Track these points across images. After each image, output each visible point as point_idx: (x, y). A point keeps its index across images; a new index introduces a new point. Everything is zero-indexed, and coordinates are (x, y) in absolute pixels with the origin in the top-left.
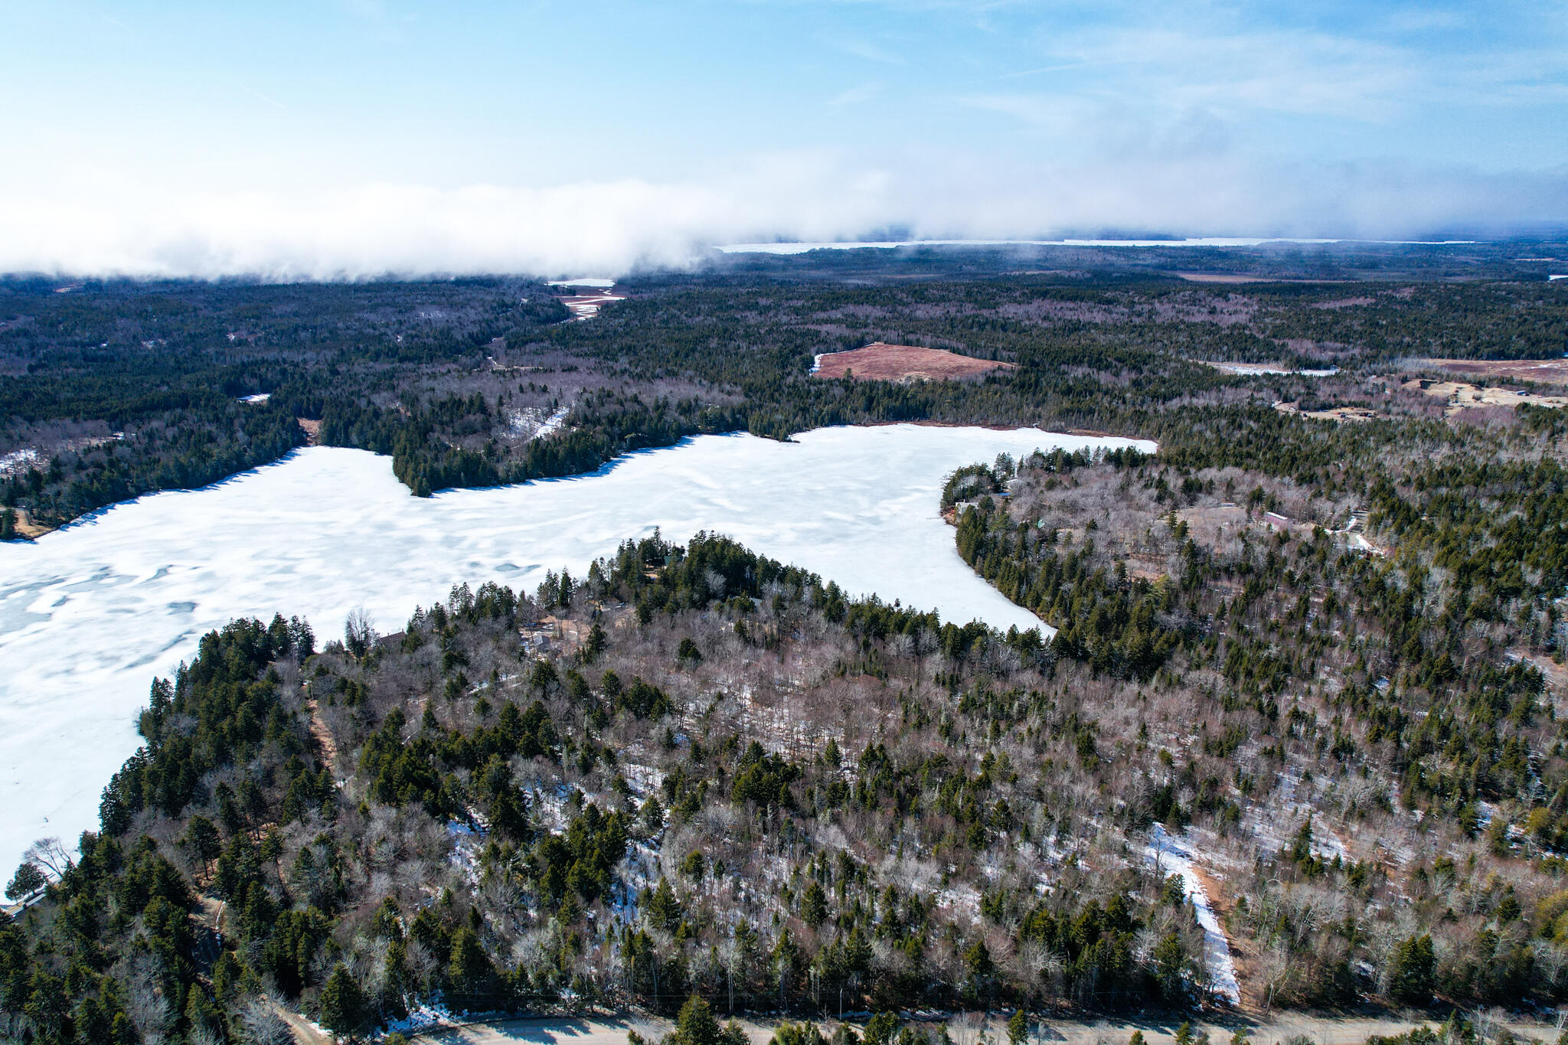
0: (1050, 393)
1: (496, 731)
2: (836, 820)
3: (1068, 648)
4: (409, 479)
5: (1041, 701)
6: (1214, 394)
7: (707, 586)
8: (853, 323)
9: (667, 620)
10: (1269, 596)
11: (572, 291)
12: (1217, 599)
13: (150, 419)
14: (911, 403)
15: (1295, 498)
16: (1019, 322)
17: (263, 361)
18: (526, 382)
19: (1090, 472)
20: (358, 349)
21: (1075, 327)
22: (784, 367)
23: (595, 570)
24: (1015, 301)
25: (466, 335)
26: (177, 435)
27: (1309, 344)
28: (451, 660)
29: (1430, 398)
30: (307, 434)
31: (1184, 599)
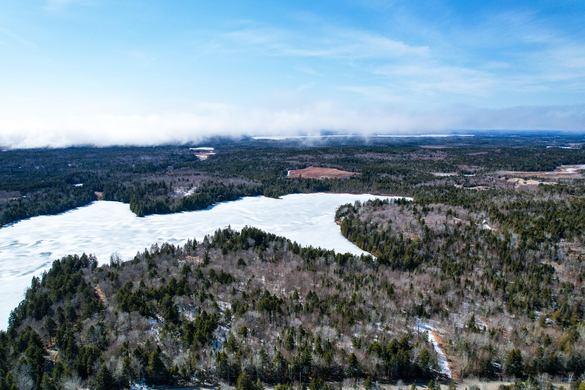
0: (374, 182)
1: (168, 287)
2: (297, 317)
3: (383, 261)
4: (136, 210)
5: (373, 278)
6: (433, 182)
7: (248, 244)
8: (302, 160)
9: (233, 253)
10: (455, 244)
11: (198, 152)
12: (437, 245)
13: (37, 191)
14: (323, 186)
15: (463, 213)
16: (362, 160)
17: (81, 173)
18: (181, 178)
19: (389, 206)
20: (118, 169)
21: (382, 162)
22: (276, 174)
23: (206, 239)
24: (360, 153)
25: (158, 165)
26: (47, 196)
27: (466, 166)
28: (151, 266)
29: (509, 182)
30: (97, 196)
31: (425, 246)
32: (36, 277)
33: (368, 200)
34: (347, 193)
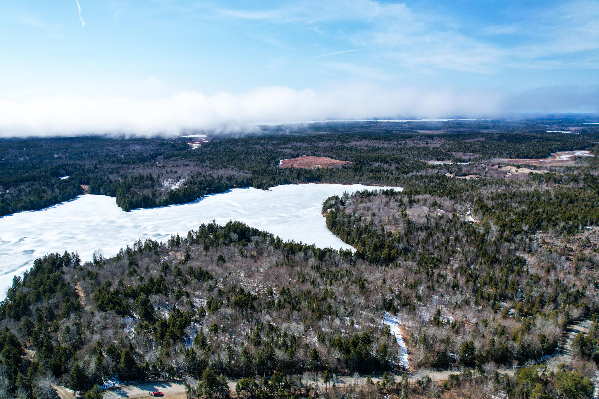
0: (365, 171)
1: (145, 286)
2: (268, 313)
3: (360, 255)
4: (122, 205)
5: (348, 273)
6: (425, 171)
7: (231, 239)
8: (295, 148)
9: (214, 249)
10: (435, 237)
11: (190, 139)
12: (417, 238)
13: (20, 185)
14: (314, 176)
15: (448, 204)
16: (357, 148)
17: (68, 164)
18: (169, 170)
19: (376, 198)
20: (106, 160)
21: (377, 149)
22: (268, 164)
23: (190, 234)
24: (356, 140)
25: (148, 155)
26: (31, 190)
27: (461, 154)
28: (131, 264)
29: (501, 171)
30: (83, 190)
31: (405, 239)
32: (17, 277)
33: (356, 191)
34: (338, 183)
